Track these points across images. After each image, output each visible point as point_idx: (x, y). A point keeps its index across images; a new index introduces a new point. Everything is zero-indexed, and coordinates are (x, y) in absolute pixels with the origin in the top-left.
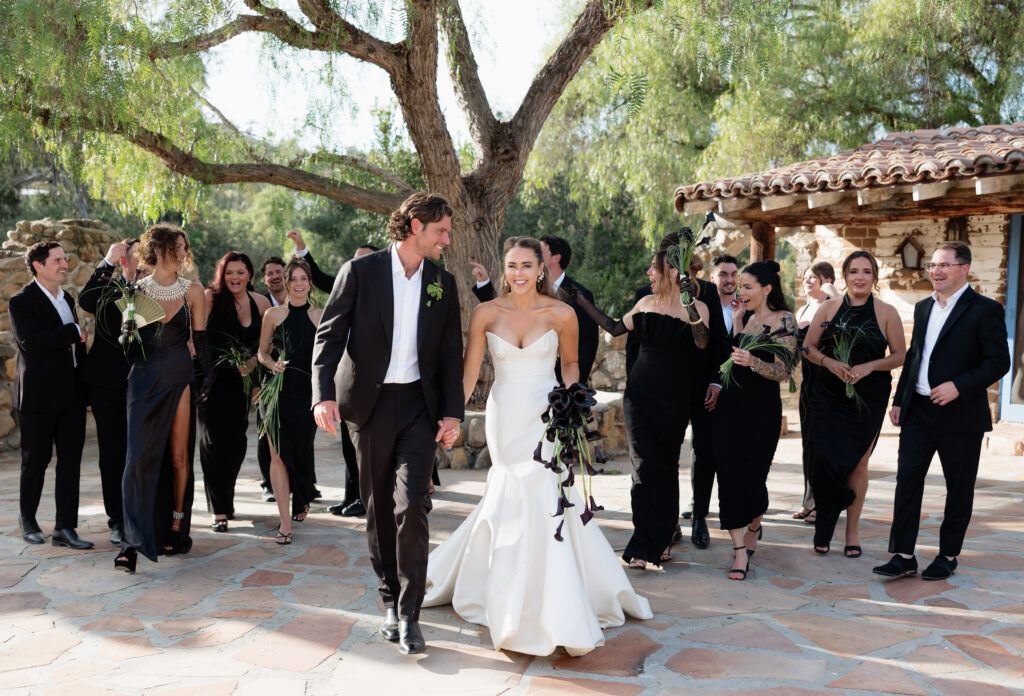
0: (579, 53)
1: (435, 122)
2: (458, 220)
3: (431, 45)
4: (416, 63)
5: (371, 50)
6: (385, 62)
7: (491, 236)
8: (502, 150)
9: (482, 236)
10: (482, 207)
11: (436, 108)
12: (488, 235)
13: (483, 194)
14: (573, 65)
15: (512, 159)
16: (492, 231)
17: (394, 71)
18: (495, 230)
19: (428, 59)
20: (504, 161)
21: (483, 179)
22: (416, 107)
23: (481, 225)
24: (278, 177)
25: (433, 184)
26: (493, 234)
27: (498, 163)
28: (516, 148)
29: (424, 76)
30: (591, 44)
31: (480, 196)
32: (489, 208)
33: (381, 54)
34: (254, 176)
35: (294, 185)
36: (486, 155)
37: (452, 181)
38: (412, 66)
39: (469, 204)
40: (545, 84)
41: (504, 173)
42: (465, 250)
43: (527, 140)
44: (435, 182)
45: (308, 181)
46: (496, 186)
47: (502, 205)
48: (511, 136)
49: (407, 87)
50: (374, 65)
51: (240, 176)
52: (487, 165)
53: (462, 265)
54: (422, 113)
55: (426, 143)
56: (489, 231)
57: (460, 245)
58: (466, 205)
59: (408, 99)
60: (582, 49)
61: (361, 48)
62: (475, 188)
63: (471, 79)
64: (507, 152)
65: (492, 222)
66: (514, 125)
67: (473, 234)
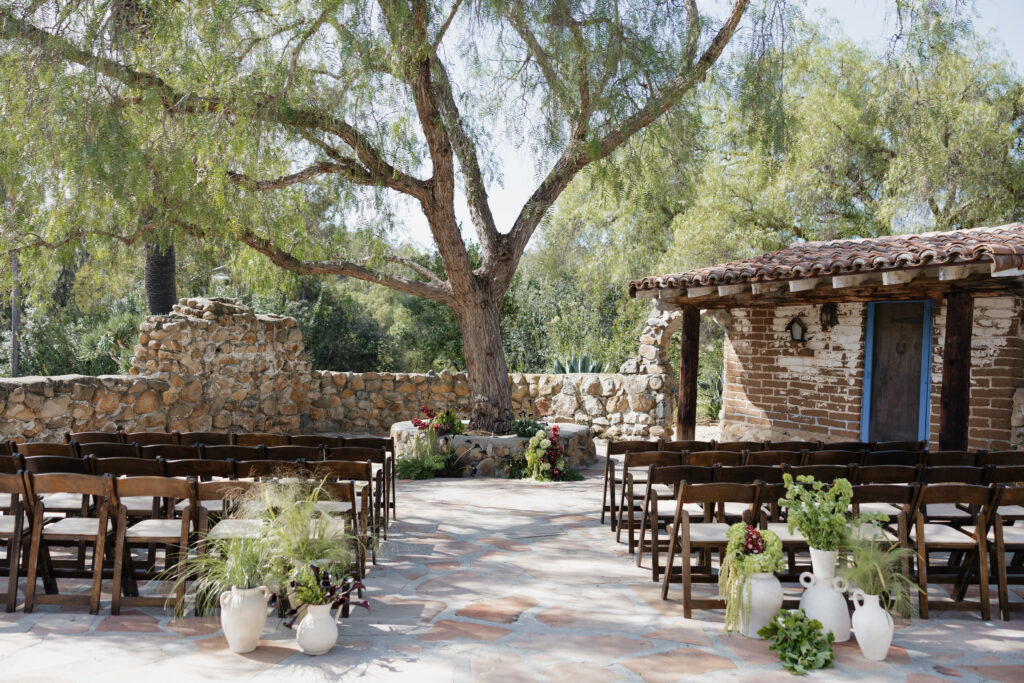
1: (452, 234)
2: (470, 301)
3: (449, 182)
4: (439, 193)
5: (407, 185)
6: (417, 194)
8: (501, 254)
9: (486, 312)
10: (487, 293)
11: (453, 224)
12: (491, 312)
13: (488, 284)
15: (508, 259)
17: (424, 199)
18: (496, 309)
19: (447, 191)
20: (503, 261)
21: (488, 273)
22: (438, 223)
23: (485, 305)
24: (347, 270)
26: (494, 311)
27: (498, 262)
28: (510, 252)
29: (444, 203)
31: (485, 285)
32: (491, 293)
33: (415, 188)
34: (331, 270)
35: (358, 276)
36: (490, 256)
37: (465, 274)
38: (435, 196)
39: (478, 291)
41: (503, 269)
42: (474, 322)
43: (519, 247)
44: (453, 275)
45: (368, 273)
46: (496, 279)
47: (501, 291)
48: (507, 243)
49: (433, 211)
52: (492, 265)
53: (472, 332)
54: (442, 227)
55: (446, 248)
56: (491, 309)
57: (471, 319)
58: (475, 290)
59: (433, 218)
61: (401, 184)
63: (483, 204)
64: (504, 254)
65: (493, 302)
66: (510, 235)
67: (480, 311)
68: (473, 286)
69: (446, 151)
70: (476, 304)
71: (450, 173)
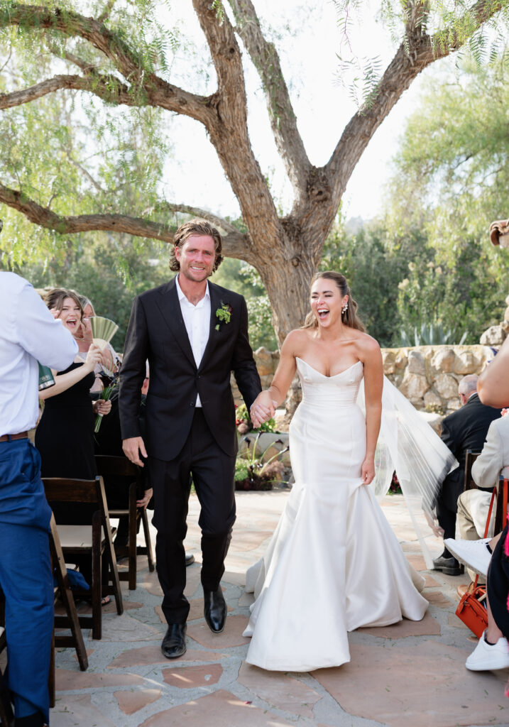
0: (387, 98)
1: (248, 168)
2: (277, 257)
3: (238, 95)
4: (226, 113)
5: (183, 103)
6: (197, 114)
7: (308, 271)
8: (316, 192)
9: (300, 271)
10: (299, 245)
11: (249, 154)
12: (305, 270)
13: (300, 233)
14: (382, 110)
15: (325, 199)
16: (309, 266)
17: (206, 121)
18: (311, 266)
19: (236, 108)
20: (318, 202)
21: (300, 220)
22: (229, 154)
23: (298, 261)
24: (120, 225)
25: (251, 224)
26: (310, 269)
27: (313, 203)
28: (328, 189)
29: (234, 125)
30: (399, 90)
31: (298, 234)
32: (305, 246)
33: (193, 107)
34: (98, 225)
35: (134, 232)
36: (302, 197)
37: (268, 222)
38: (222, 116)
39: (287, 243)
40: (356, 129)
41: (319, 213)
42: (284, 285)
43: (340, 181)
44: (253, 223)
45: (145, 228)
46: (311, 225)
47: (318, 242)
48: (324, 178)
49: (220, 136)
50: (187, 117)
51: (87, 225)
52: (303, 207)
53: (283, 298)
54: (235, 159)
55: (241, 187)
56: (306, 267)
57: (280, 280)
58: (283, 243)
59: (222, 148)
60: (390, 94)
61: (173, 101)
62: (292, 228)
63: (290, 129)
64: (320, 193)
65: (308, 258)
66: (328, 168)
67: (292, 270)
68: (281, 237)
69: (232, 51)
70: (285, 261)
71: (240, 83)
